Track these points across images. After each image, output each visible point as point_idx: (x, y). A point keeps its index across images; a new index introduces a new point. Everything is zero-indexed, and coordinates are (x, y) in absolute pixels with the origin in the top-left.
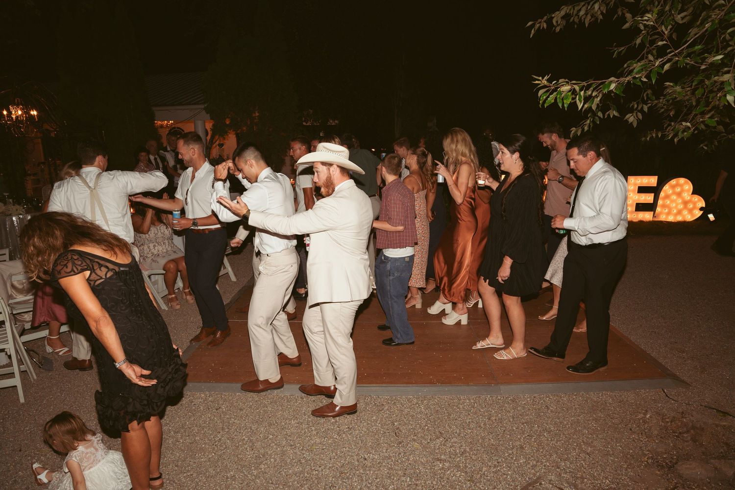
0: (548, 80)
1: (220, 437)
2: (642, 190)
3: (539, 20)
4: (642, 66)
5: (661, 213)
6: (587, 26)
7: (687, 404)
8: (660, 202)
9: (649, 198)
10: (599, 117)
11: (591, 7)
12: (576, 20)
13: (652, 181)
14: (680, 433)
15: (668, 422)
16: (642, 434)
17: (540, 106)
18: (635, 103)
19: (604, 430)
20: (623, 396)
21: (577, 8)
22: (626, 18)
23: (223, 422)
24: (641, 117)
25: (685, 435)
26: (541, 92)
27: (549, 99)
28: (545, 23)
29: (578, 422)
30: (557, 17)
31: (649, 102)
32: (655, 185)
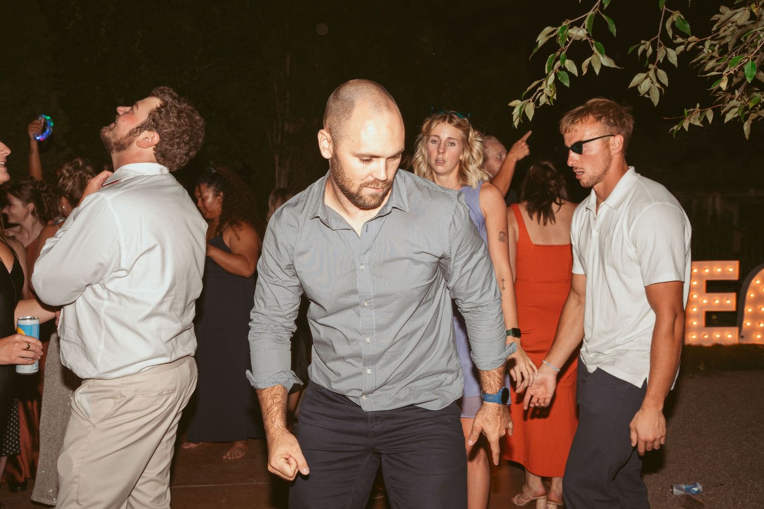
2: (714, 286)
5: (753, 329)
8: (749, 310)
9: (727, 302)
10: (571, 75)
13: (729, 270)
18: (648, 43)
24: (665, 81)
31: (680, 40)
32: (735, 277)
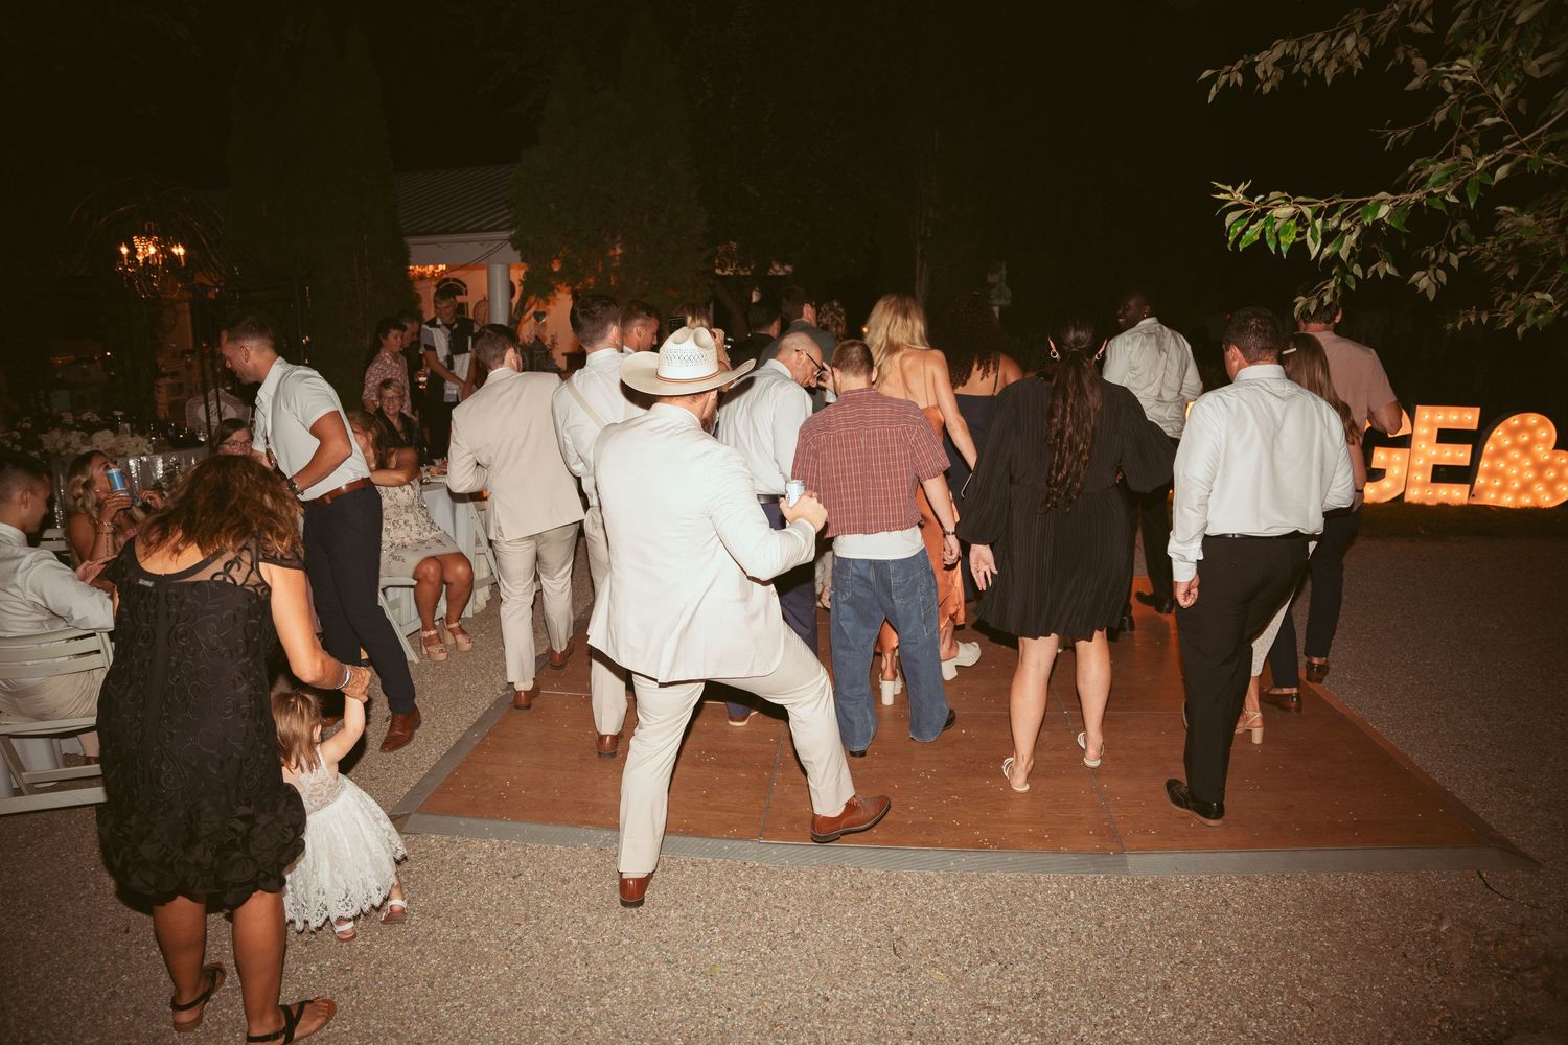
0: (1245, 193)
1: (520, 935)
2: (1446, 436)
3: (1227, 68)
4: (1446, 169)
5: (1486, 488)
6: (1329, 82)
7: (1533, 907)
8: (1484, 464)
9: (1460, 455)
10: (1356, 277)
11: (1338, 43)
12: (1307, 70)
13: (1467, 418)
14: (1517, 970)
15: (1488, 943)
16: (1428, 966)
17: (1229, 246)
18: (1432, 248)
19: (1346, 955)
20: (1391, 883)
21: (1307, 45)
22: (1413, 67)
23: (526, 904)
24: (1444, 280)
25: (1529, 975)
26: (1231, 218)
27: (1247, 233)
28: (1239, 75)
29: (1291, 935)
30: (1265, 62)
31: (1463, 247)
32: (1475, 427)
